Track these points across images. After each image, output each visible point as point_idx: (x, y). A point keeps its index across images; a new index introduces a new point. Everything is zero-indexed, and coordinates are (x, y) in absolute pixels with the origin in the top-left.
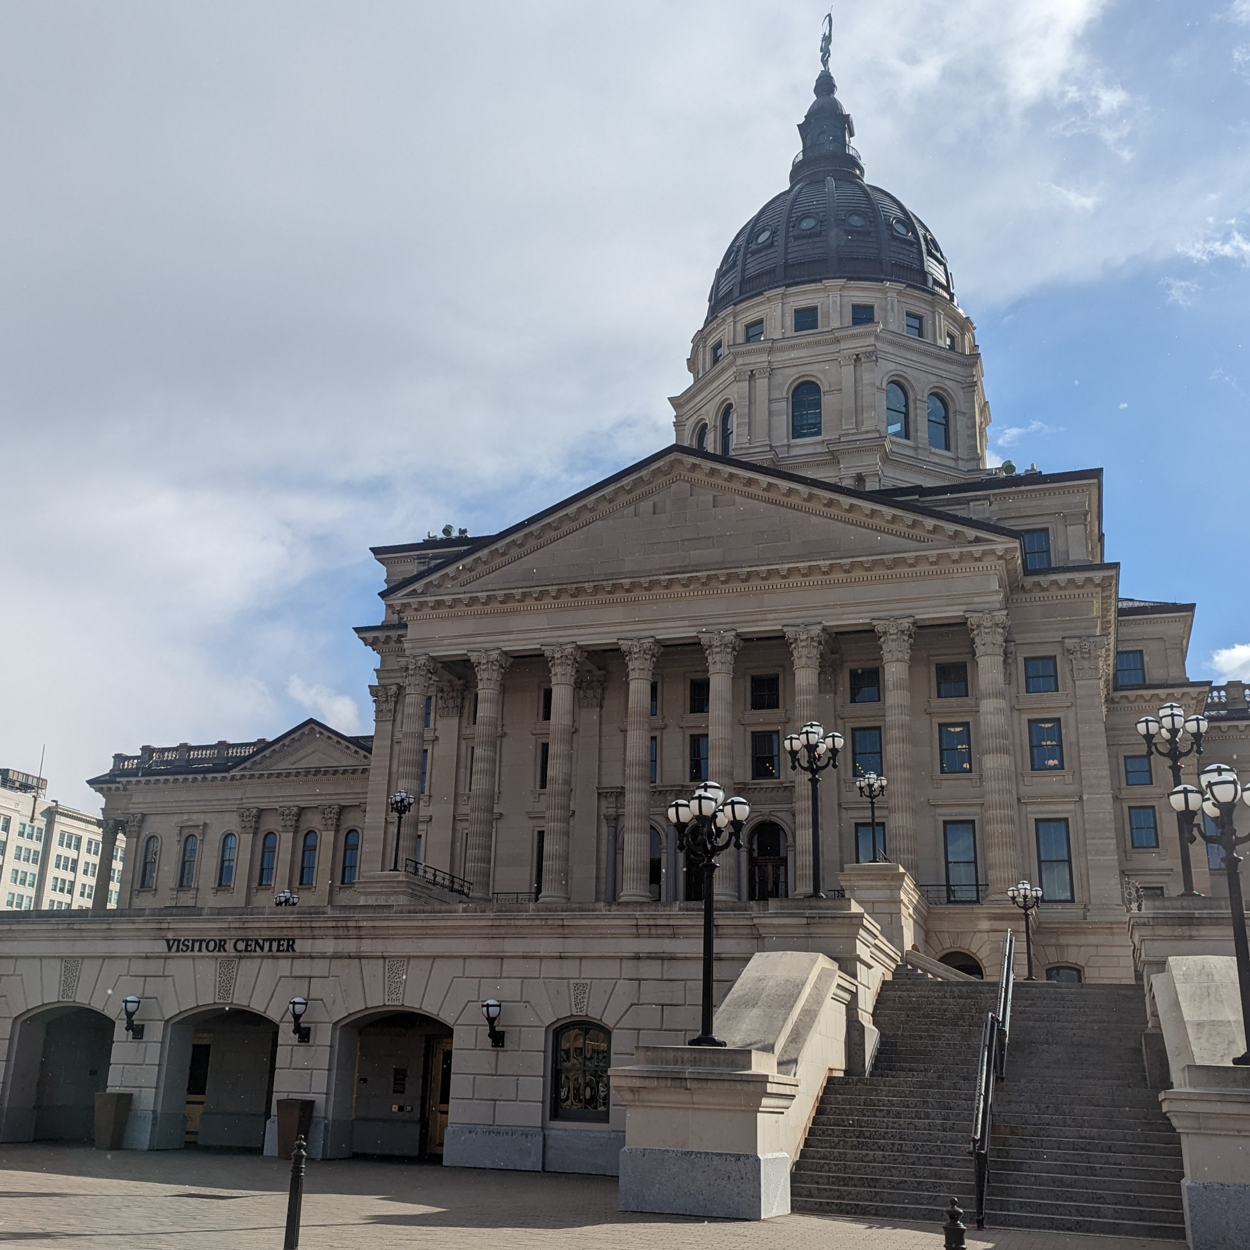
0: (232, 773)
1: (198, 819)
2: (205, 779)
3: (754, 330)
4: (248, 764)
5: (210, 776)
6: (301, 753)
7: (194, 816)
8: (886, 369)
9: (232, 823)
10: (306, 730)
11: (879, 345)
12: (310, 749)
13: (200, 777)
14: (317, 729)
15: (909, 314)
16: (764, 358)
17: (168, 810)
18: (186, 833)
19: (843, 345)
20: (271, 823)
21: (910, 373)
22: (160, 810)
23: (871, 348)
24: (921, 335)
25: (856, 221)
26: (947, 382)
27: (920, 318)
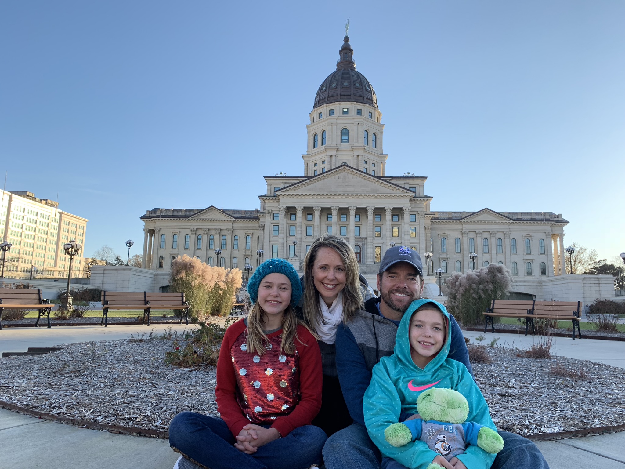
0: (188, 219)
1: (178, 230)
2: (180, 220)
3: (332, 112)
4: (193, 216)
5: (181, 219)
6: (209, 214)
7: (176, 229)
8: (365, 127)
9: (188, 232)
10: (210, 208)
11: (364, 122)
12: (211, 213)
13: (178, 219)
14: (214, 208)
15: (369, 112)
16: (335, 120)
17: (168, 227)
18: (174, 234)
19: (355, 120)
20: (200, 232)
21: (369, 128)
22: (165, 227)
23: (362, 122)
24: (371, 118)
25: (358, 85)
26: (377, 131)
27: (371, 113)
